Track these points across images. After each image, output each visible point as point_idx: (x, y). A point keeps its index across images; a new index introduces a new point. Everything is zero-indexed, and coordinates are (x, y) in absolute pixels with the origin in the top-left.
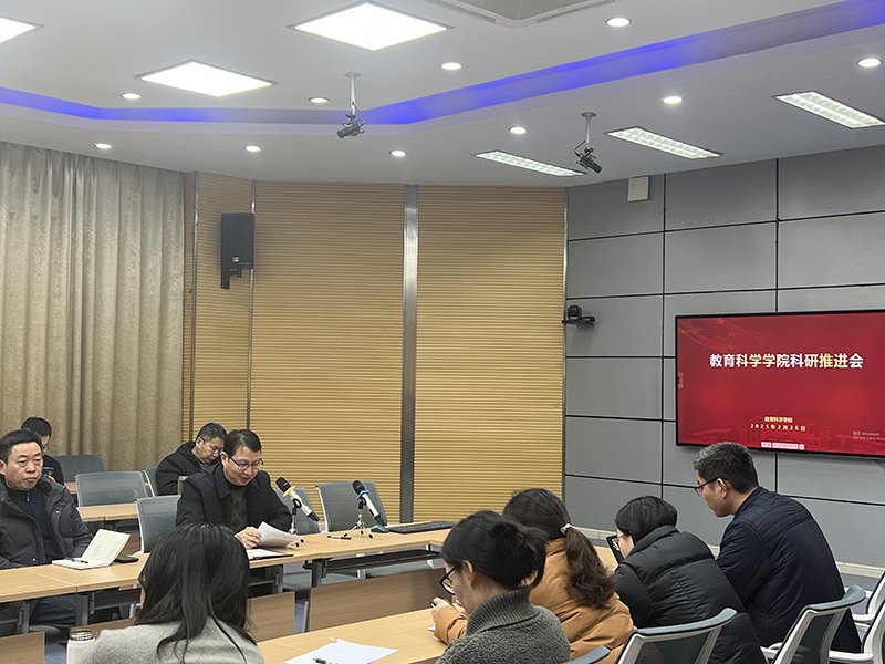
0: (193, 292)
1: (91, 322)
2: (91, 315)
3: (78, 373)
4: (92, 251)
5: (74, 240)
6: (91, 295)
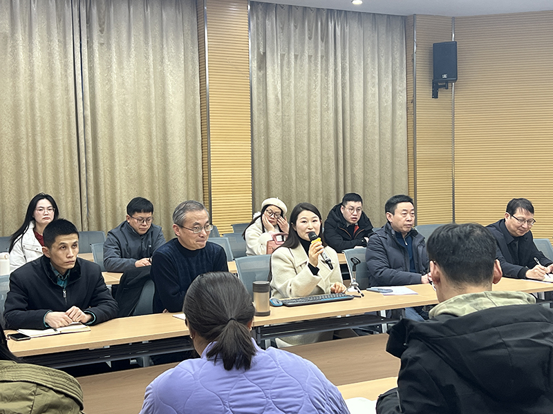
0: (413, 102)
1: (348, 127)
2: (348, 122)
3: (341, 162)
4: (347, 77)
5: (335, 71)
6: (348, 108)
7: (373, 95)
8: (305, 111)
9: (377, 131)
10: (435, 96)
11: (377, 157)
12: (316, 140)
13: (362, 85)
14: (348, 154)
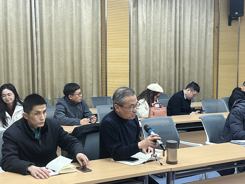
0: (218, 27)
1: (182, 41)
2: (182, 38)
3: (178, 61)
4: (182, 13)
5: (176, 9)
6: (182, 30)
7: (196, 23)
8: (159, 32)
9: (197, 44)
10: (230, 24)
11: (197, 59)
12: (164, 48)
13: (190, 17)
14: (182, 56)
